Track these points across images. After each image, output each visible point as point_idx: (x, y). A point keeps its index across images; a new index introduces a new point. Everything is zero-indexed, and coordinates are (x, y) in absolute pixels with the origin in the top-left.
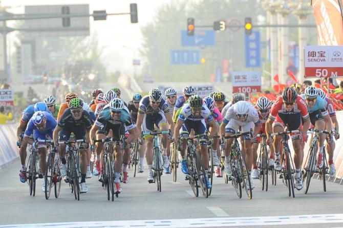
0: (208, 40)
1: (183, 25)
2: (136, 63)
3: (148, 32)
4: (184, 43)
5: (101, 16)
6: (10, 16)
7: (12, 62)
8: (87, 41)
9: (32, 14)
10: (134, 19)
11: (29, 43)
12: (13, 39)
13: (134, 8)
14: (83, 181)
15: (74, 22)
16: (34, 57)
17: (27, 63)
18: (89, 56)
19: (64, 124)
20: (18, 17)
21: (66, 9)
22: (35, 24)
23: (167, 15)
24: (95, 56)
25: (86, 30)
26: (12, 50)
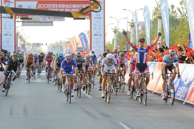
0: (56, 48)
1: (53, 46)
2: (47, 51)
3: (48, 47)
4: (53, 48)
5: (42, 44)
6: (31, 44)
7: (31, 50)
8: (40, 48)
9: (34, 44)
10: (46, 45)
11: (33, 48)
12: (31, 47)
13: (46, 44)
14: (13, 80)
15: (39, 45)
16: (33, 49)
17: (32, 50)
18: (40, 49)
19: (9, 64)
20: (32, 44)
21: (38, 43)
22: (34, 45)
23: (51, 45)
24: (41, 50)
25: (40, 46)
26: (31, 48)
